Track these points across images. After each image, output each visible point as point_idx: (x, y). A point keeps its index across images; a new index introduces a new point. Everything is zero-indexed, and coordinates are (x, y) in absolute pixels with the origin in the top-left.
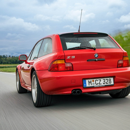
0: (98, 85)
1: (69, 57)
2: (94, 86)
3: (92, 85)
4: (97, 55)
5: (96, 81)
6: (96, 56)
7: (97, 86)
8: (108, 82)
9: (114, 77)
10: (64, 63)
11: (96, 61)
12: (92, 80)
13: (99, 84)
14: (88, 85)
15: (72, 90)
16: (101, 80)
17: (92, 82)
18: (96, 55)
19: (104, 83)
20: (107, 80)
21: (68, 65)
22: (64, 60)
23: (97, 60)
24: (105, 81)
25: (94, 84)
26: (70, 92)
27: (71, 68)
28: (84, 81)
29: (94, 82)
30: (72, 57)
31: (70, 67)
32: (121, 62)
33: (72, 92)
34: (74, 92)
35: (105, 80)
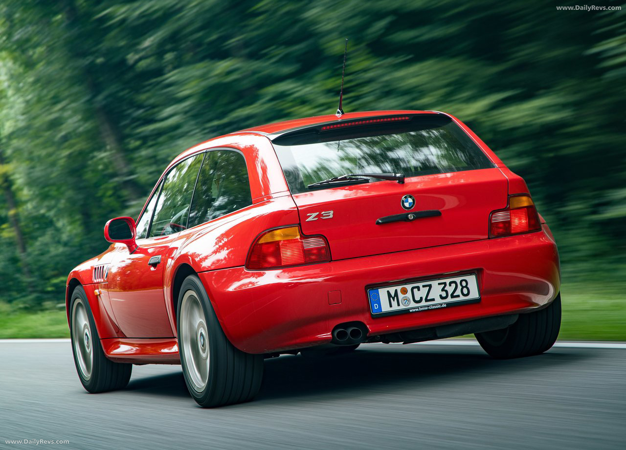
0: (423, 303)
1: (312, 217)
2: (408, 310)
3: (402, 307)
4: (410, 200)
5: (415, 290)
6: (407, 205)
7: (421, 309)
8: (458, 292)
9: (478, 273)
10: (298, 237)
11: (407, 219)
12: (399, 288)
13: (427, 300)
14: (385, 308)
15: (332, 328)
16: (430, 286)
17: (401, 296)
18: (407, 201)
19: (444, 294)
20: (453, 285)
21: (313, 243)
22: (297, 228)
23: (411, 217)
24: (447, 288)
25: (409, 301)
26: (328, 335)
27: (323, 251)
28: (371, 293)
29: (409, 295)
30: (322, 215)
31: (319, 249)
32: (500, 217)
33: (332, 334)
34: (342, 335)
35: (445, 284)
